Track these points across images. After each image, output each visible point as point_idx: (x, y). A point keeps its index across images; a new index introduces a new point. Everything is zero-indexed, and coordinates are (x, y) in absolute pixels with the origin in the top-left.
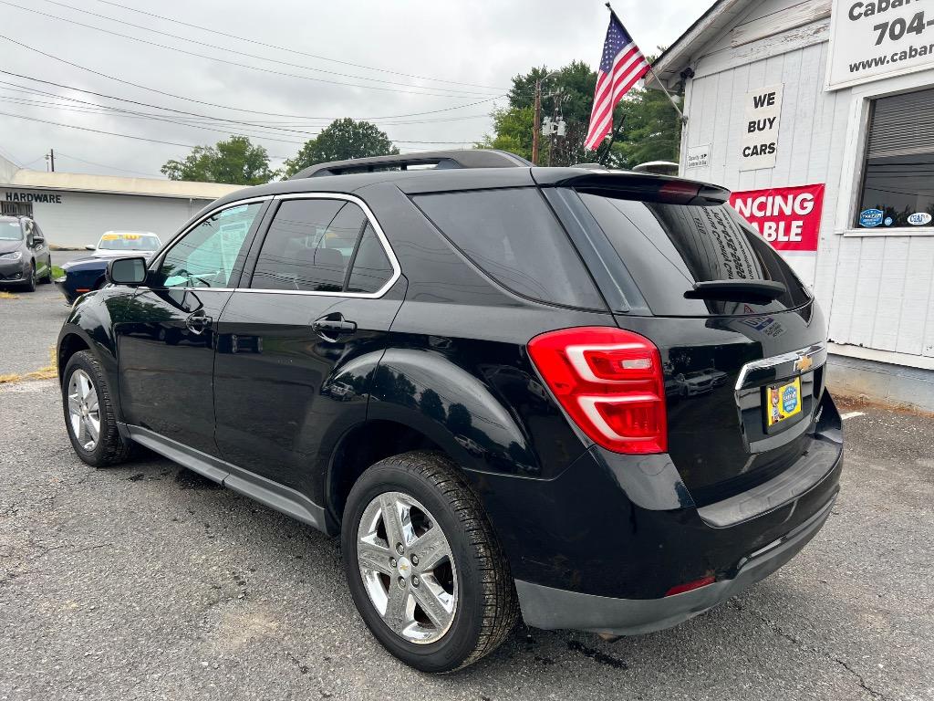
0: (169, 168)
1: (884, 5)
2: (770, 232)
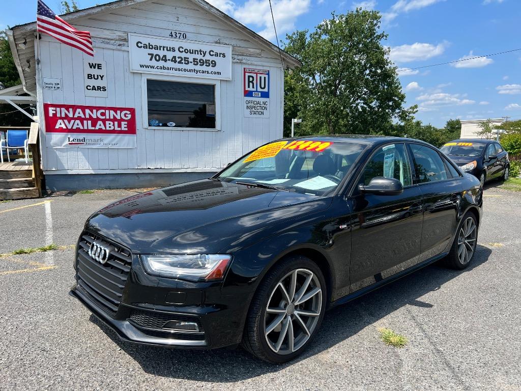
1: (151, 47)
2: (110, 126)
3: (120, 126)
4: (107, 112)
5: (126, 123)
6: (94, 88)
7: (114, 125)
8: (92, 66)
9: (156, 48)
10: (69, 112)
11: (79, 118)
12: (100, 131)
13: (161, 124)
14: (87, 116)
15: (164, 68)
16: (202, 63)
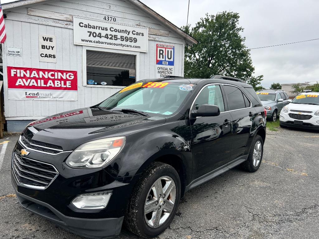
1: (90, 27)
2: (58, 84)
3: (65, 84)
4: (56, 73)
5: (70, 82)
6: (46, 56)
7: (61, 83)
8: (45, 39)
9: (94, 27)
10: (26, 73)
11: (34, 78)
12: (50, 88)
13: (96, 83)
14: (41, 77)
15: (99, 42)
16: (127, 39)
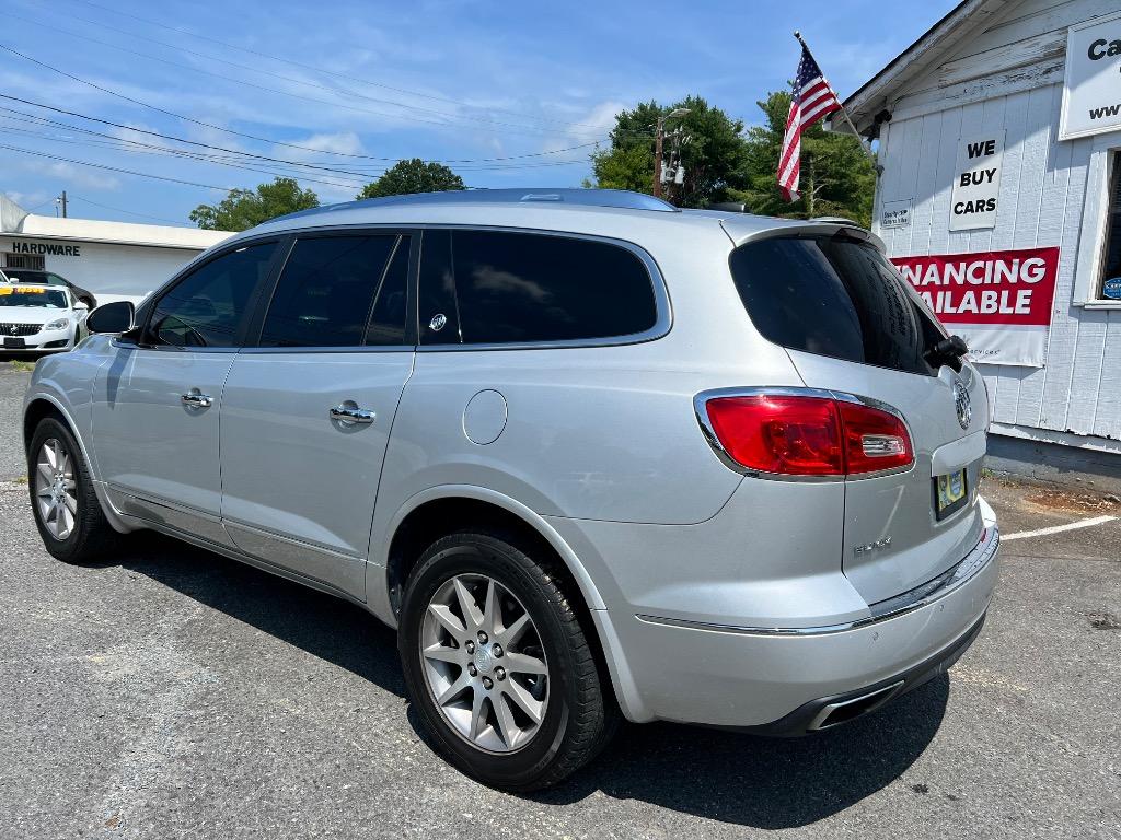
0: (201, 215)
3: (1012, 302)
5: (1029, 292)
6: (970, 208)
7: (998, 301)
8: (974, 151)
10: (914, 272)
11: (931, 287)
12: (966, 317)
14: (946, 281)
